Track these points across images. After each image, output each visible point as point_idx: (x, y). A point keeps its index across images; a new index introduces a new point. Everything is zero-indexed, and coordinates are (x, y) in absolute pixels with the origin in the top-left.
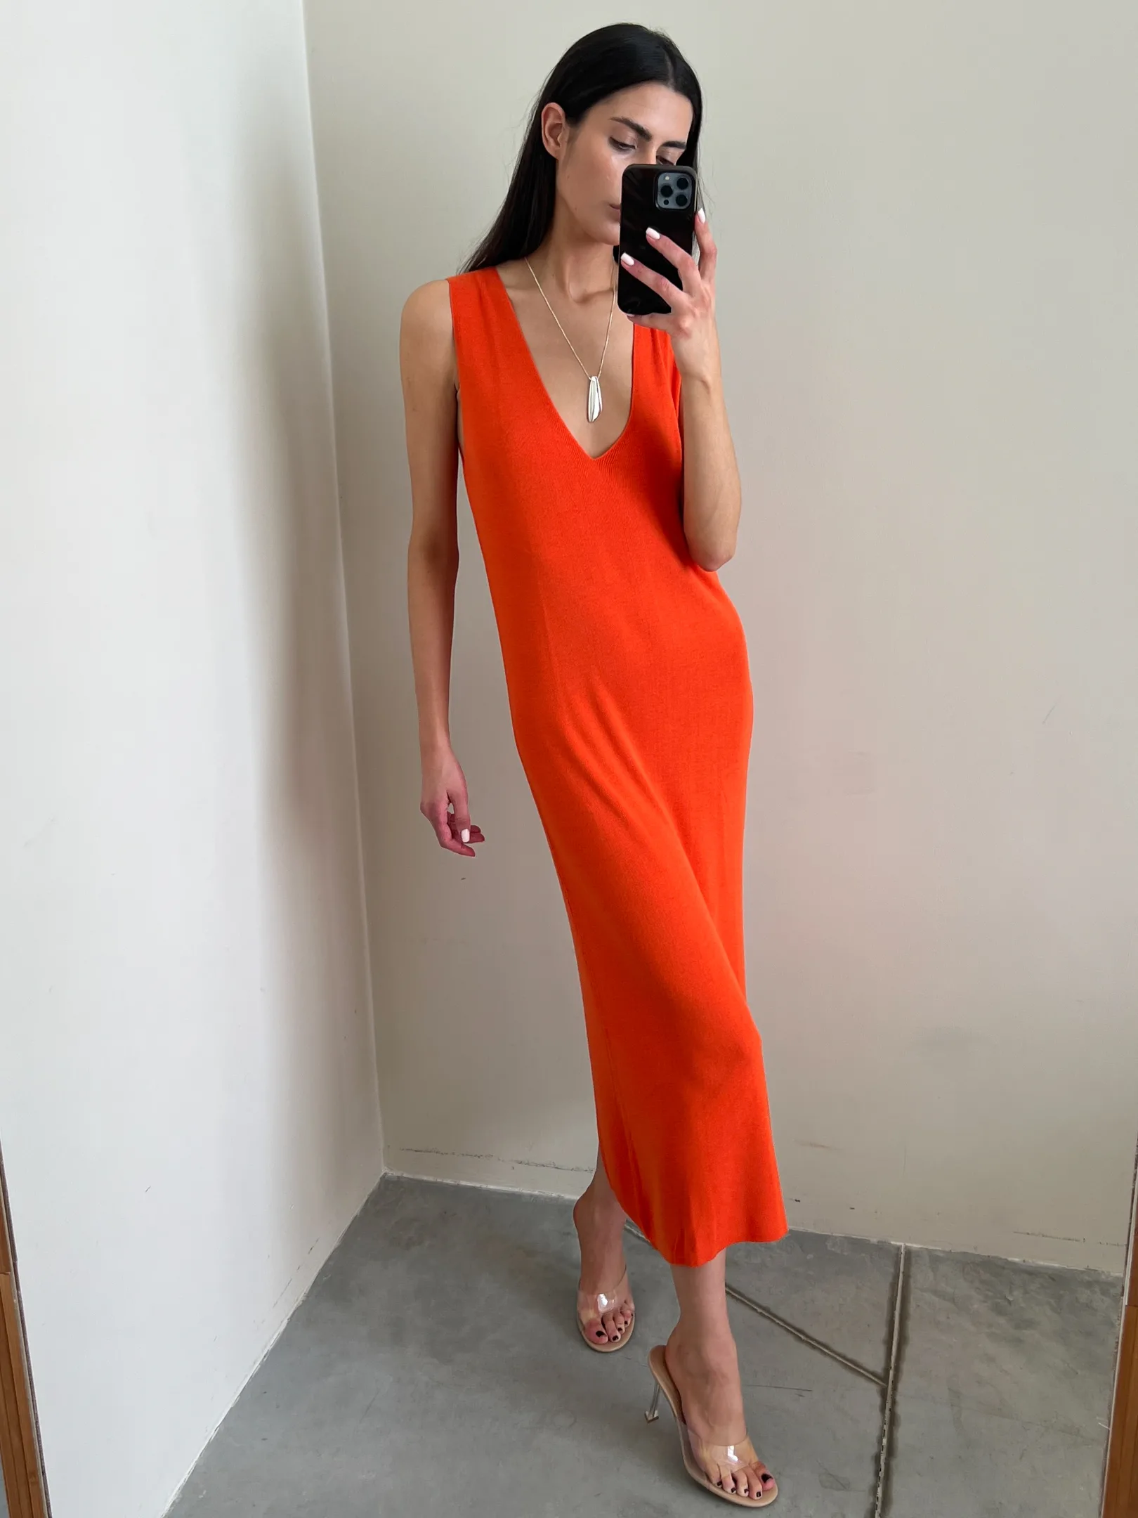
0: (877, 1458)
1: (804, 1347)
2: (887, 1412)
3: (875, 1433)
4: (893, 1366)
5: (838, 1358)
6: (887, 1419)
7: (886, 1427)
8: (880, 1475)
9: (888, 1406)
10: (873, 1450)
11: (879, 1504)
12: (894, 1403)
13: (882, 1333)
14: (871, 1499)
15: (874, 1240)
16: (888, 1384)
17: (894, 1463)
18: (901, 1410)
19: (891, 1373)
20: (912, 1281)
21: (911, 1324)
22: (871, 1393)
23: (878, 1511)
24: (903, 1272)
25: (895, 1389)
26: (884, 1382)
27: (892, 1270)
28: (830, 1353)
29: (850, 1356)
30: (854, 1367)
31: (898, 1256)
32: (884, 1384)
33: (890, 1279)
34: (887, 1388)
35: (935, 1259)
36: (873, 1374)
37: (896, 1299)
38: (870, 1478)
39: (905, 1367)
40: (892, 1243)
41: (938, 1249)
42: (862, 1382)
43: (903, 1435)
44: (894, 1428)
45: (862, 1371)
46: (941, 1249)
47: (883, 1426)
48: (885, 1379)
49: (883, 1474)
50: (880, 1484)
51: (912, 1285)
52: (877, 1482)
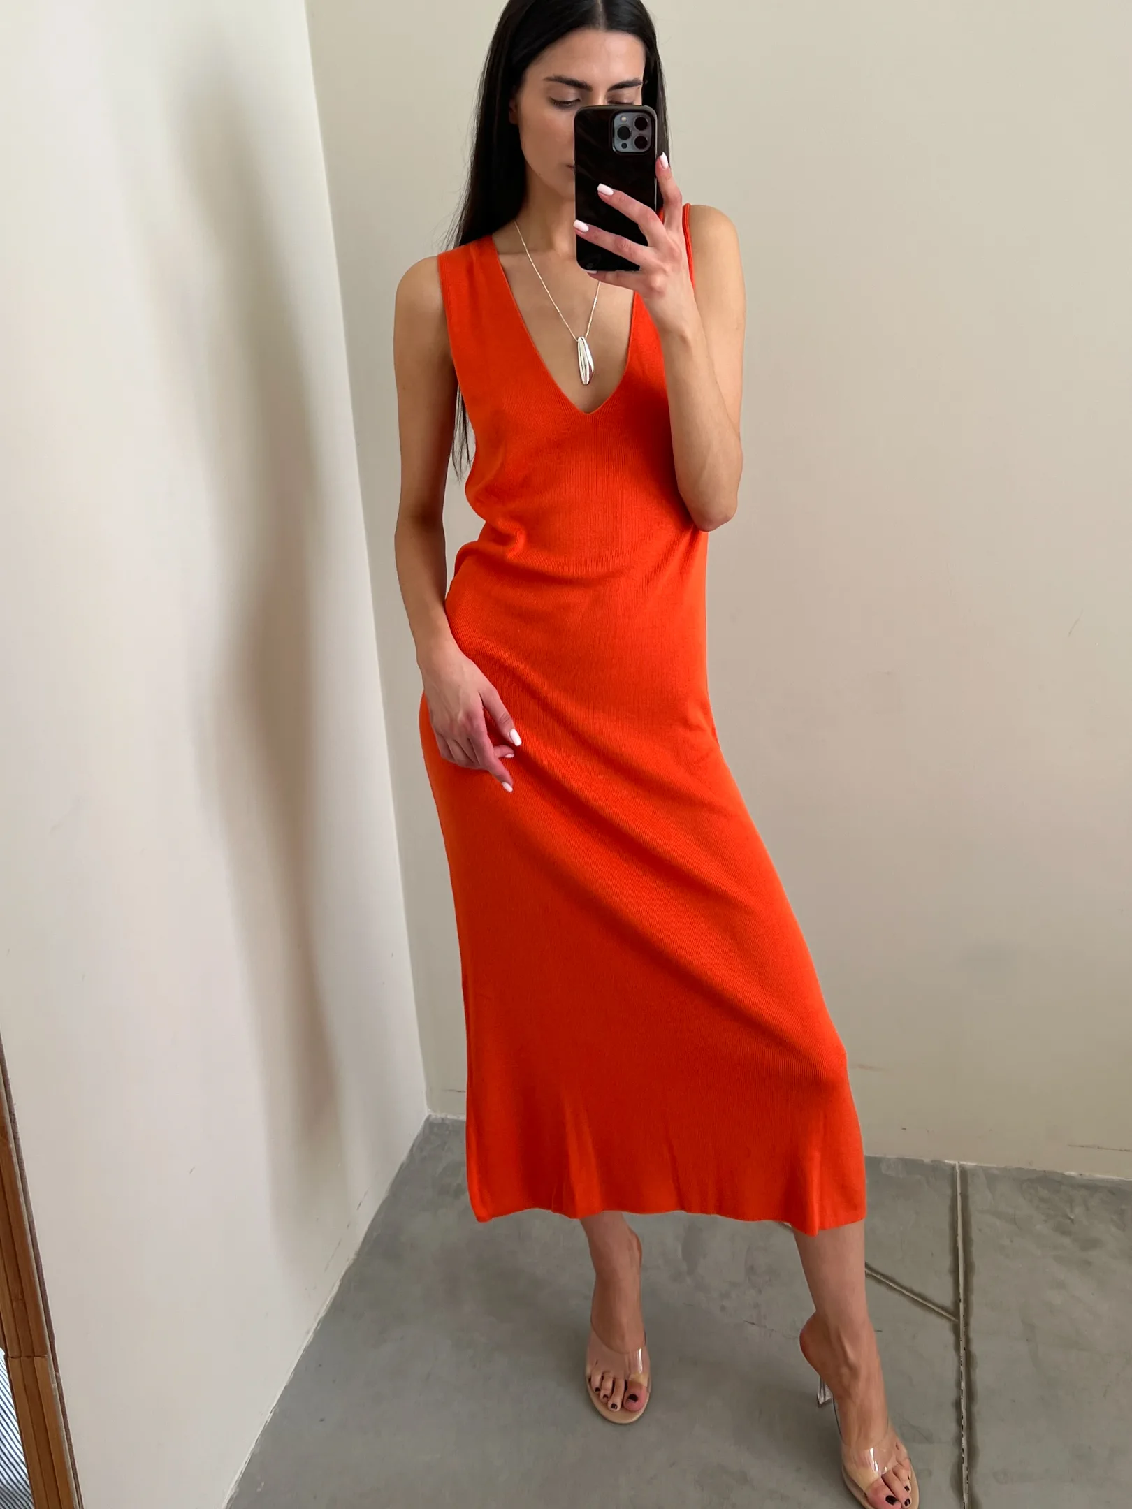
0: (957, 1405)
2: (962, 1351)
3: (951, 1375)
4: (962, 1296)
5: (905, 1292)
6: (963, 1359)
7: (962, 1369)
8: (962, 1423)
9: (962, 1344)
10: (952, 1395)
11: (965, 1455)
12: (968, 1341)
13: (947, 1262)
14: (956, 1452)
15: (927, 1160)
16: (958, 1317)
17: (976, 1409)
18: (976, 1348)
19: (961, 1306)
20: (971, 1201)
21: (976, 1252)
22: (942, 1330)
23: (965, 1466)
24: (961, 1193)
25: (967, 1324)
26: (954, 1317)
27: (949, 1192)
28: (896, 1287)
29: (917, 1289)
30: (921, 1301)
31: (953, 1175)
32: (956, 1320)
33: (948, 1202)
34: (959, 1324)
35: (992, 1178)
36: (942, 1308)
37: (957, 1223)
38: (953, 1427)
39: (975, 1299)
40: (946, 1161)
42: (933, 1318)
43: (983, 1376)
44: (972, 1370)
45: (930, 1306)
46: (995, 1165)
47: (959, 1368)
48: (956, 1314)
49: (966, 1424)
50: (964, 1433)
51: (972, 1208)
52: (960, 1432)
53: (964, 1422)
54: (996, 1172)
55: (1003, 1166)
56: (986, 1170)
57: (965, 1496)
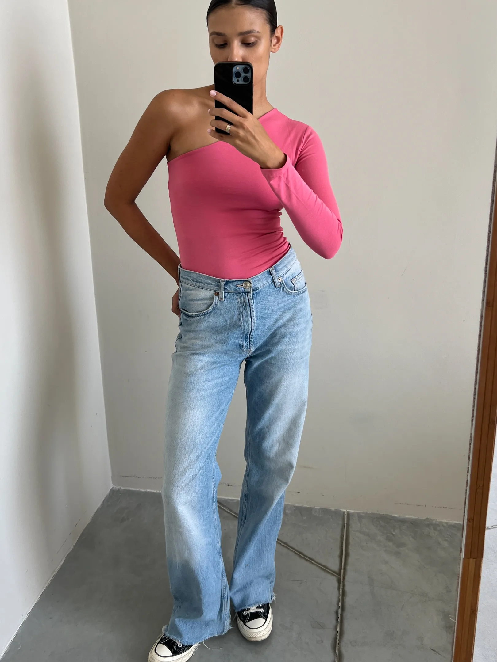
0: (337, 612)
1: (303, 561)
2: (341, 590)
3: (335, 600)
4: (343, 567)
5: (318, 565)
6: (341, 593)
7: (340, 597)
9: (341, 587)
10: (334, 608)
11: (338, 634)
12: (344, 585)
13: (338, 553)
14: (335, 633)
15: (333, 509)
16: (341, 577)
17: (345, 614)
18: (347, 589)
19: (342, 571)
20: (350, 527)
21: (351, 548)
22: (333, 581)
23: (338, 638)
24: (346, 524)
25: (344, 579)
26: (339, 576)
27: (341, 522)
28: (314, 563)
29: (324, 564)
30: (325, 569)
31: (344, 516)
32: (340, 577)
33: (340, 527)
34: (340, 579)
35: (360, 517)
36: (334, 572)
37: (344, 536)
38: (334, 622)
39: (349, 568)
40: (341, 510)
41: (361, 512)
42: (329, 577)
43: (349, 600)
44: (344, 597)
45: (329, 571)
46: (363, 512)
47: (339, 597)
48: (339, 574)
49: (340, 620)
50: (339, 625)
51: (350, 529)
52: (337, 624)
53: (339, 620)
54: (363, 514)
55: (365, 512)
56: (358, 514)
57: (337, 652)
